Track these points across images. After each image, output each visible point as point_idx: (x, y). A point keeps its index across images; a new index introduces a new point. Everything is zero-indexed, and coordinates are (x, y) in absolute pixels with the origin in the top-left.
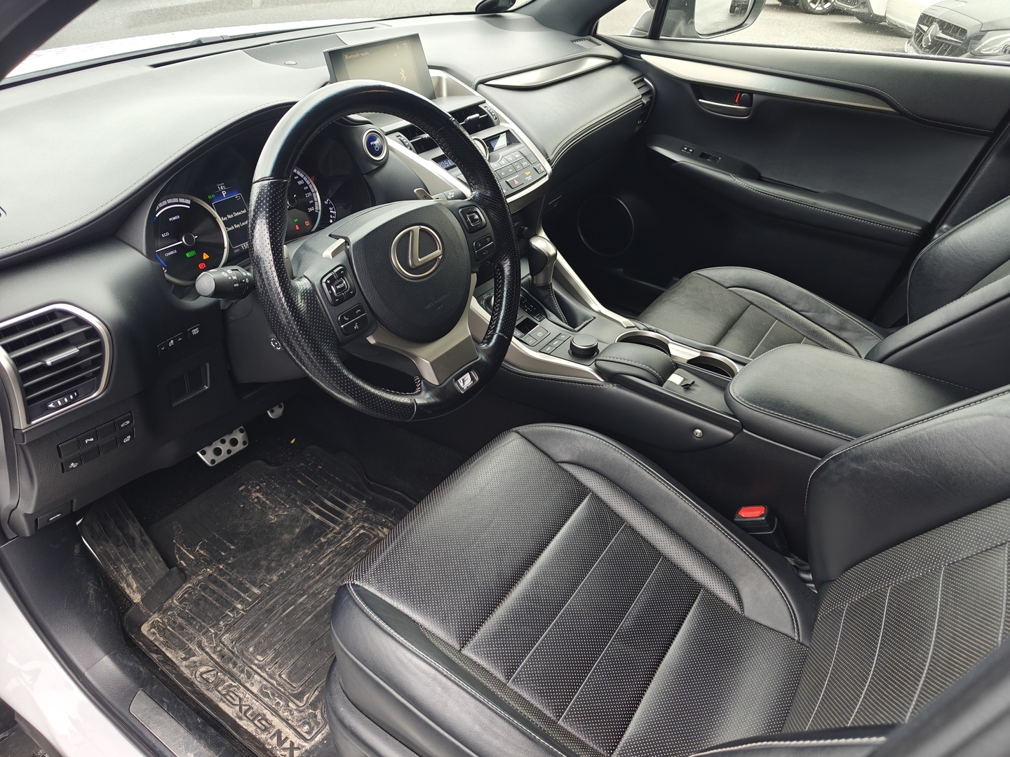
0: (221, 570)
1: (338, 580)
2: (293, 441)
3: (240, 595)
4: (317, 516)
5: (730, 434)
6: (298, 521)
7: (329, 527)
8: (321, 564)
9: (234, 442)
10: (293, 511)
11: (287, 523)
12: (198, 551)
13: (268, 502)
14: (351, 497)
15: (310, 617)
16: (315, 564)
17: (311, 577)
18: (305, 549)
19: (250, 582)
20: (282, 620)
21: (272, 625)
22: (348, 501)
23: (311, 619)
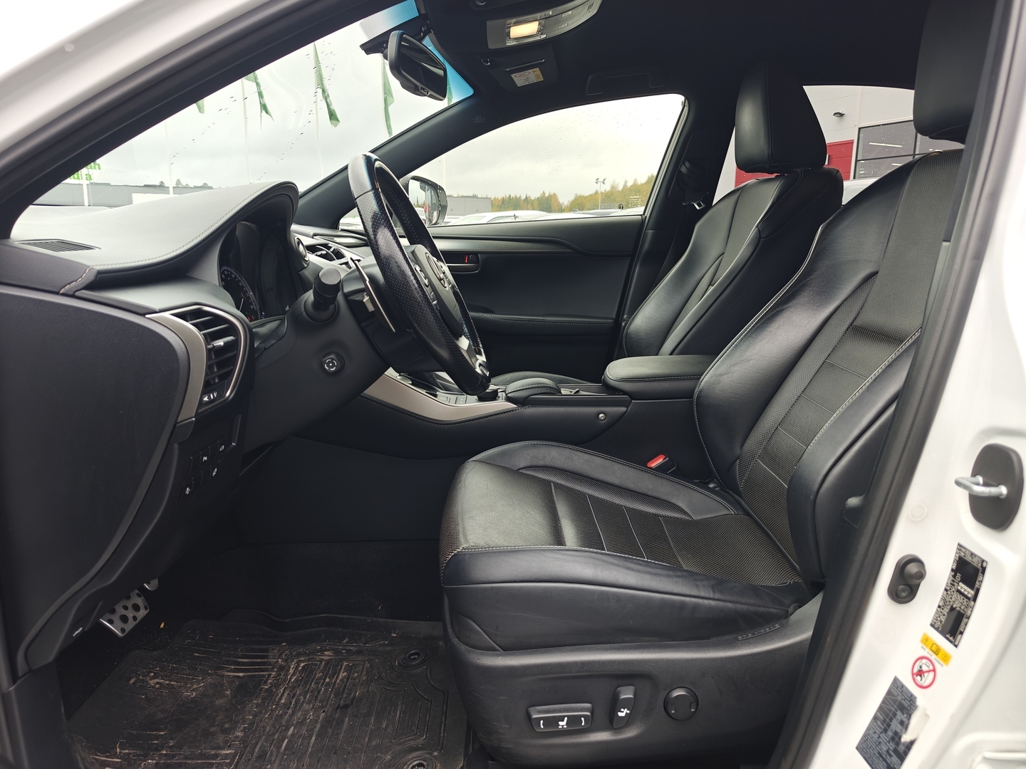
0: (166, 755)
1: (315, 702)
2: (162, 626)
3: (213, 763)
4: (241, 674)
5: (624, 409)
6: (222, 685)
7: (264, 676)
8: (283, 701)
9: (136, 608)
10: (209, 680)
11: (211, 692)
12: (120, 753)
13: (172, 683)
14: (266, 647)
15: (313, 738)
16: (277, 705)
17: (281, 715)
18: (252, 700)
19: (213, 749)
20: (284, 754)
21: (277, 762)
22: (267, 651)
23: (316, 740)
